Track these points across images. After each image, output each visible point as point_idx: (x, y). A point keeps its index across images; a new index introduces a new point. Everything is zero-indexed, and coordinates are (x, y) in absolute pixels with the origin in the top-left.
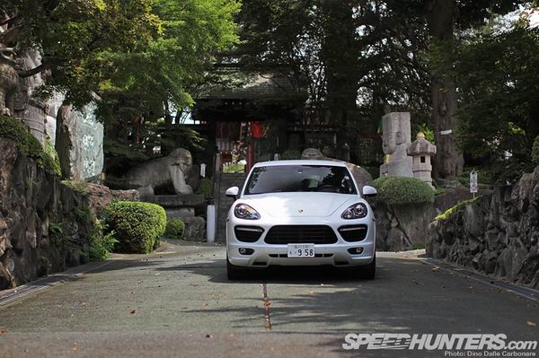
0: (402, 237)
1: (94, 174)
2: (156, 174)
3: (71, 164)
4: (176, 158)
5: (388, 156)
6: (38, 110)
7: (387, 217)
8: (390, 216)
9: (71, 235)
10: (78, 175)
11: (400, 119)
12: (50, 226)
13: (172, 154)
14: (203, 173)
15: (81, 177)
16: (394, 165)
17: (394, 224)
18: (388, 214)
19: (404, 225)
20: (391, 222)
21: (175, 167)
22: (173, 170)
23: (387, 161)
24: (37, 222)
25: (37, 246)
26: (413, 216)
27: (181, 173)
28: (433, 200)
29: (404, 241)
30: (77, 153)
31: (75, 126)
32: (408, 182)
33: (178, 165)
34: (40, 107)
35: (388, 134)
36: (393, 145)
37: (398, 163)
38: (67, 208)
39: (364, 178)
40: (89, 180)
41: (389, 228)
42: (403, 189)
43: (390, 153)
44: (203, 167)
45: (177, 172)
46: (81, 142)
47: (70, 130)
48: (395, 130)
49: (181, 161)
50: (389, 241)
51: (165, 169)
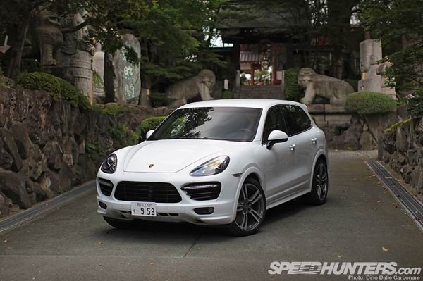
0: (371, 139)
1: (133, 96)
2: (188, 89)
3: (115, 90)
4: (203, 77)
5: (364, 73)
6: (86, 53)
7: (360, 123)
8: (362, 123)
9: (107, 149)
10: (121, 98)
11: (373, 45)
12: (86, 146)
13: (200, 74)
14: (226, 87)
15: (123, 99)
16: (368, 81)
17: (365, 128)
18: (361, 120)
19: (372, 129)
20: (363, 127)
21: (202, 84)
22: (201, 86)
23: (363, 78)
24: (73, 146)
25: (74, 164)
26: (380, 122)
27: (207, 89)
28: (395, 110)
29: (373, 142)
30: (119, 81)
31: (118, 61)
32: (375, 97)
33: (204, 82)
34: (87, 51)
35: (364, 56)
36: (367, 65)
37: (371, 79)
38: (104, 129)
39: (347, 90)
40: (130, 102)
41: (361, 131)
42: (371, 102)
43: (366, 71)
44: (226, 82)
45: (204, 88)
46: (122, 73)
47: (113, 64)
48: (369, 54)
49: (206, 80)
50: (361, 142)
51: (194, 86)
